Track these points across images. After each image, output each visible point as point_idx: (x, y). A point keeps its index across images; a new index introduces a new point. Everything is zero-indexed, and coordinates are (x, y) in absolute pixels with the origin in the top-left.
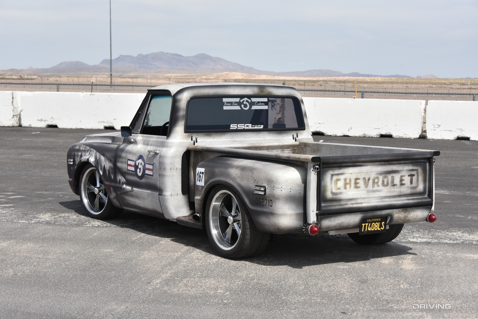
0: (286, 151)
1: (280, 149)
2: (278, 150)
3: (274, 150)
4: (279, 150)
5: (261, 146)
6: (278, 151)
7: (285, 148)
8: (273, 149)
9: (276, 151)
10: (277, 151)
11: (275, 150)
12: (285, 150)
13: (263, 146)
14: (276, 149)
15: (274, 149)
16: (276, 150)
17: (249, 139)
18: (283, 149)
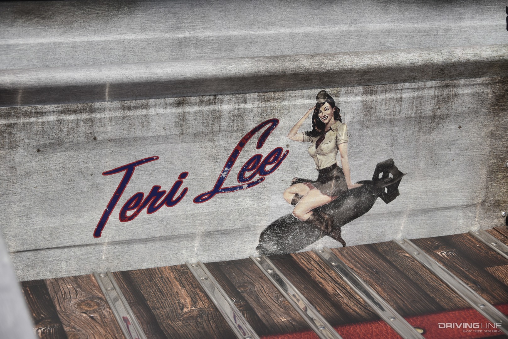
0: (464, 86)
1: (433, 79)
2: (421, 84)
3: (400, 86)
4: (429, 84)
5: (329, 68)
6: (424, 88)
7: (461, 75)
8: (396, 82)
9: (413, 89)
10: (418, 89)
11: (407, 85)
12: (462, 82)
13: (336, 69)
14: (412, 79)
15: (404, 81)
16: (414, 85)
17: (273, 31)
18: (451, 78)
